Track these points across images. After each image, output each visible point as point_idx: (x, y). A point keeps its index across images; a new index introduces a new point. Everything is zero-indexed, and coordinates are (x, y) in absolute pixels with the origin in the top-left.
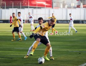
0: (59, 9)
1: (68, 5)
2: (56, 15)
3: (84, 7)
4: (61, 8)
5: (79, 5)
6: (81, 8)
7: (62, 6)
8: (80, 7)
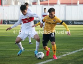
0: (10, 6)
1: (21, 3)
2: (6, 13)
3: (41, 4)
4: (12, 5)
5: (35, 1)
6: (38, 5)
7: (13, 3)
8: (36, 4)
